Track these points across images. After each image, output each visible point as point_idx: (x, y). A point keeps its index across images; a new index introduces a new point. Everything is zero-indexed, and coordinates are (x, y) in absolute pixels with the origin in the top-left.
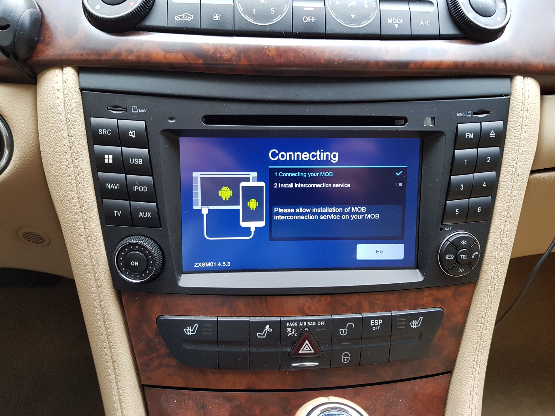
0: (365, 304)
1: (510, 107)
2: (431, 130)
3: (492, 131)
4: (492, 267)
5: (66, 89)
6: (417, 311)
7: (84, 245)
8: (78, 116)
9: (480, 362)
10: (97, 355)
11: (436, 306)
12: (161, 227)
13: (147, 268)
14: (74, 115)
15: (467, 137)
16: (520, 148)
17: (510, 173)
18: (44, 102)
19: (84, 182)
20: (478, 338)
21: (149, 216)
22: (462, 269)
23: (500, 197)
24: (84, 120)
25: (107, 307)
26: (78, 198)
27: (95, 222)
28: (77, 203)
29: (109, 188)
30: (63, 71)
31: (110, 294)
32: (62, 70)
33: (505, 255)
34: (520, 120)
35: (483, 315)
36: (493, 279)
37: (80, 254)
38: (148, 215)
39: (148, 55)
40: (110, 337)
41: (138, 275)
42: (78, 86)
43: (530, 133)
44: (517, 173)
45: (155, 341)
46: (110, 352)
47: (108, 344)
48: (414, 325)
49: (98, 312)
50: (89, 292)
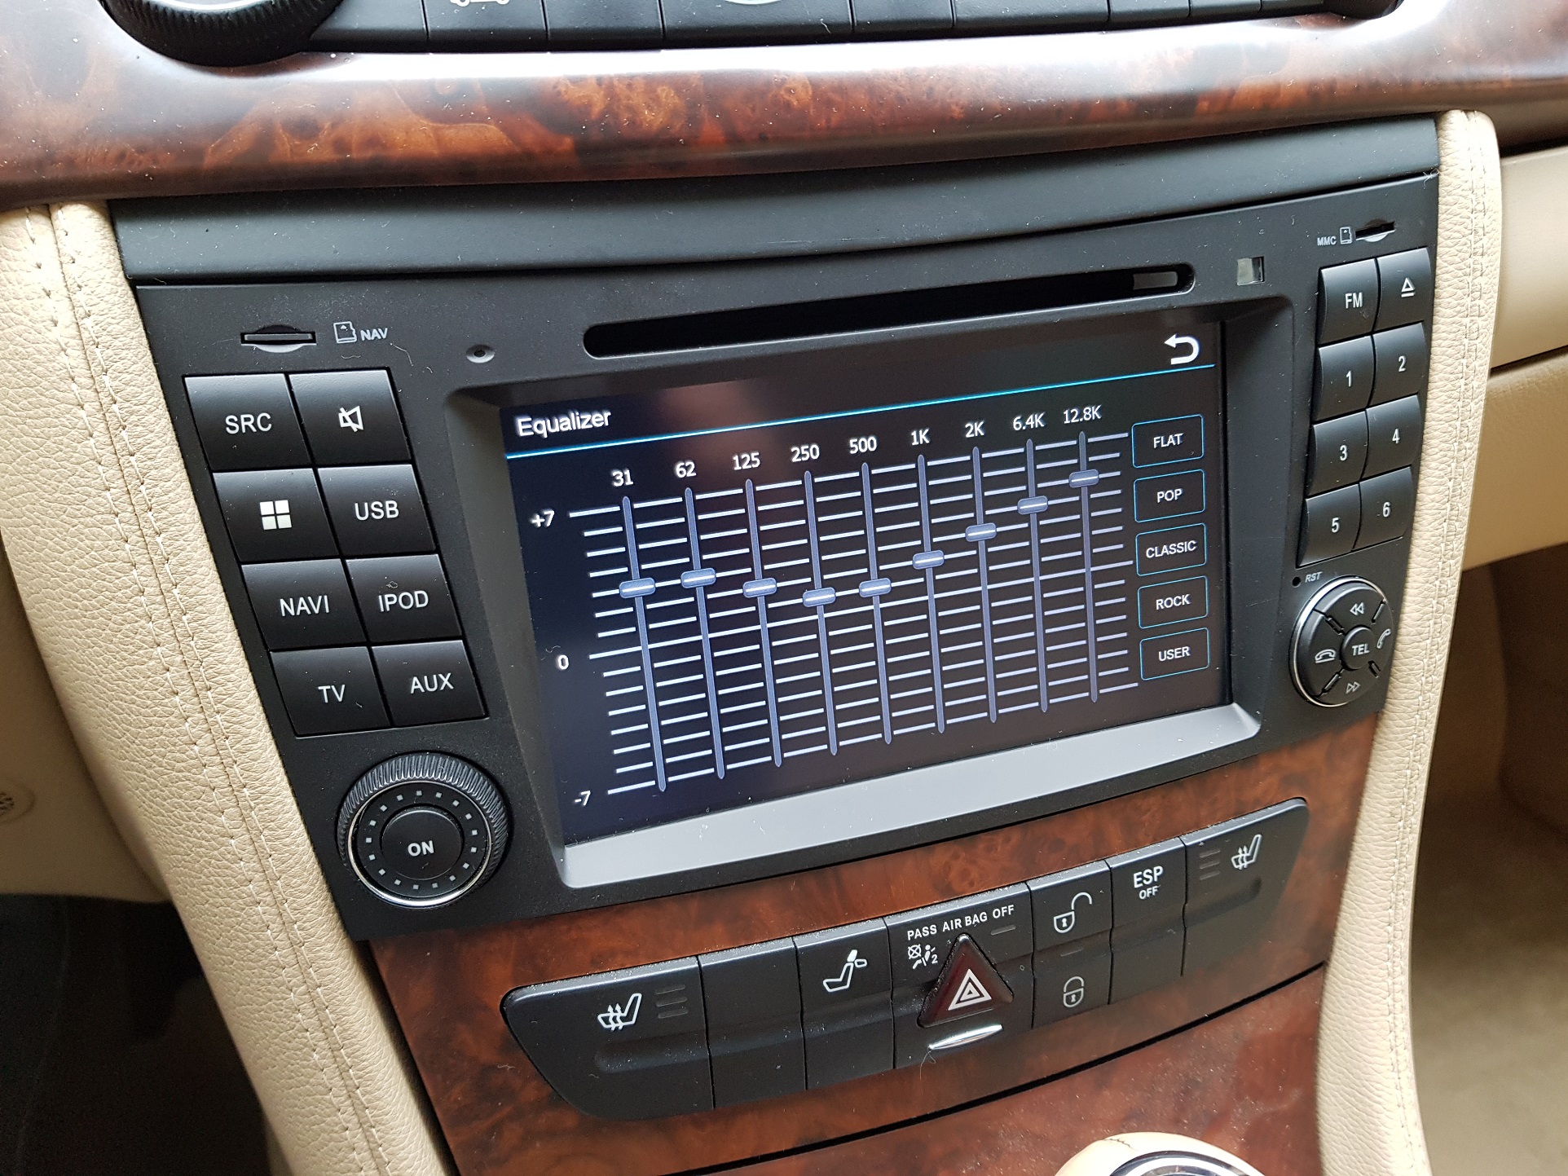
0: (1114, 832)
1: (1440, 206)
2: (1256, 295)
3: (1407, 281)
4: (1421, 662)
5: (80, 287)
6: (1244, 821)
7: (228, 818)
8: (140, 378)
10: (314, 1155)
11: (1289, 796)
12: (487, 715)
13: (463, 854)
14: (129, 377)
15: (1347, 307)
16: (1474, 320)
21: (446, 686)
22: (1355, 683)
23: (1433, 465)
24: (160, 389)
25: (337, 1003)
26: (183, 665)
27: (259, 736)
28: (183, 682)
29: (292, 612)
30: (56, 223)
31: (340, 959)
32: (49, 217)
33: (1447, 623)
34: (1472, 240)
35: (1403, 796)
36: (1424, 693)
37: (215, 849)
38: (443, 681)
40: (358, 1091)
42: (119, 271)
45: (503, 1069)
46: (366, 1137)
47: (356, 1114)
48: (1240, 861)
49: (305, 1024)
50: (266, 965)
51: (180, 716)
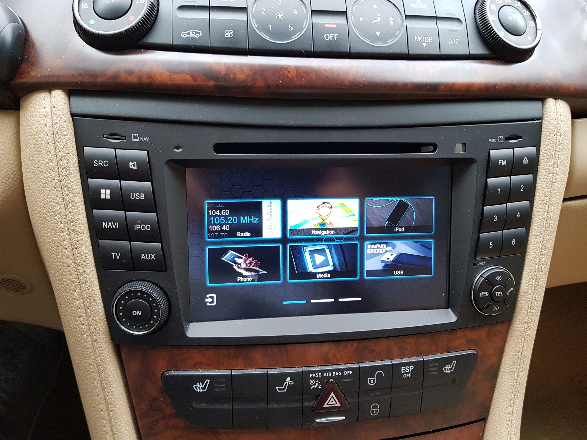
0: (395, 349)
1: (542, 132)
2: (462, 157)
3: (525, 158)
4: (528, 304)
5: (55, 115)
6: (450, 355)
7: (77, 294)
8: (69, 145)
9: (516, 407)
10: (92, 419)
11: (469, 348)
12: (166, 270)
13: (151, 318)
14: (65, 144)
15: (499, 165)
16: (554, 175)
17: (545, 202)
18: (28, 130)
19: (77, 221)
20: (514, 381)
22: (497, 307)
23: (535, 228)
24: (76, 150)
25: (104, 364)
26: (70, 240)
27: (90, 267)
28: (69, 245)
29: (106, 227)
30: (52, 95)
31: (107, 349)
32: (50, 93)
33: (540, 290)
34: (553, 146)
35: (519, 356)
36: (529, 316)
37: (72, 304)
38: (152, 257)
39: (150, 76)
40: (108, 397)
41: (140, 326)
42: (68, 111)
43: (563, 159)
44: (551, 202)
45: (160, 400)
46: (108, 415)
47: (106, 406)
48: (447, 370)
49: (93, 370)
50: (83, 347)
51: (66, 257)
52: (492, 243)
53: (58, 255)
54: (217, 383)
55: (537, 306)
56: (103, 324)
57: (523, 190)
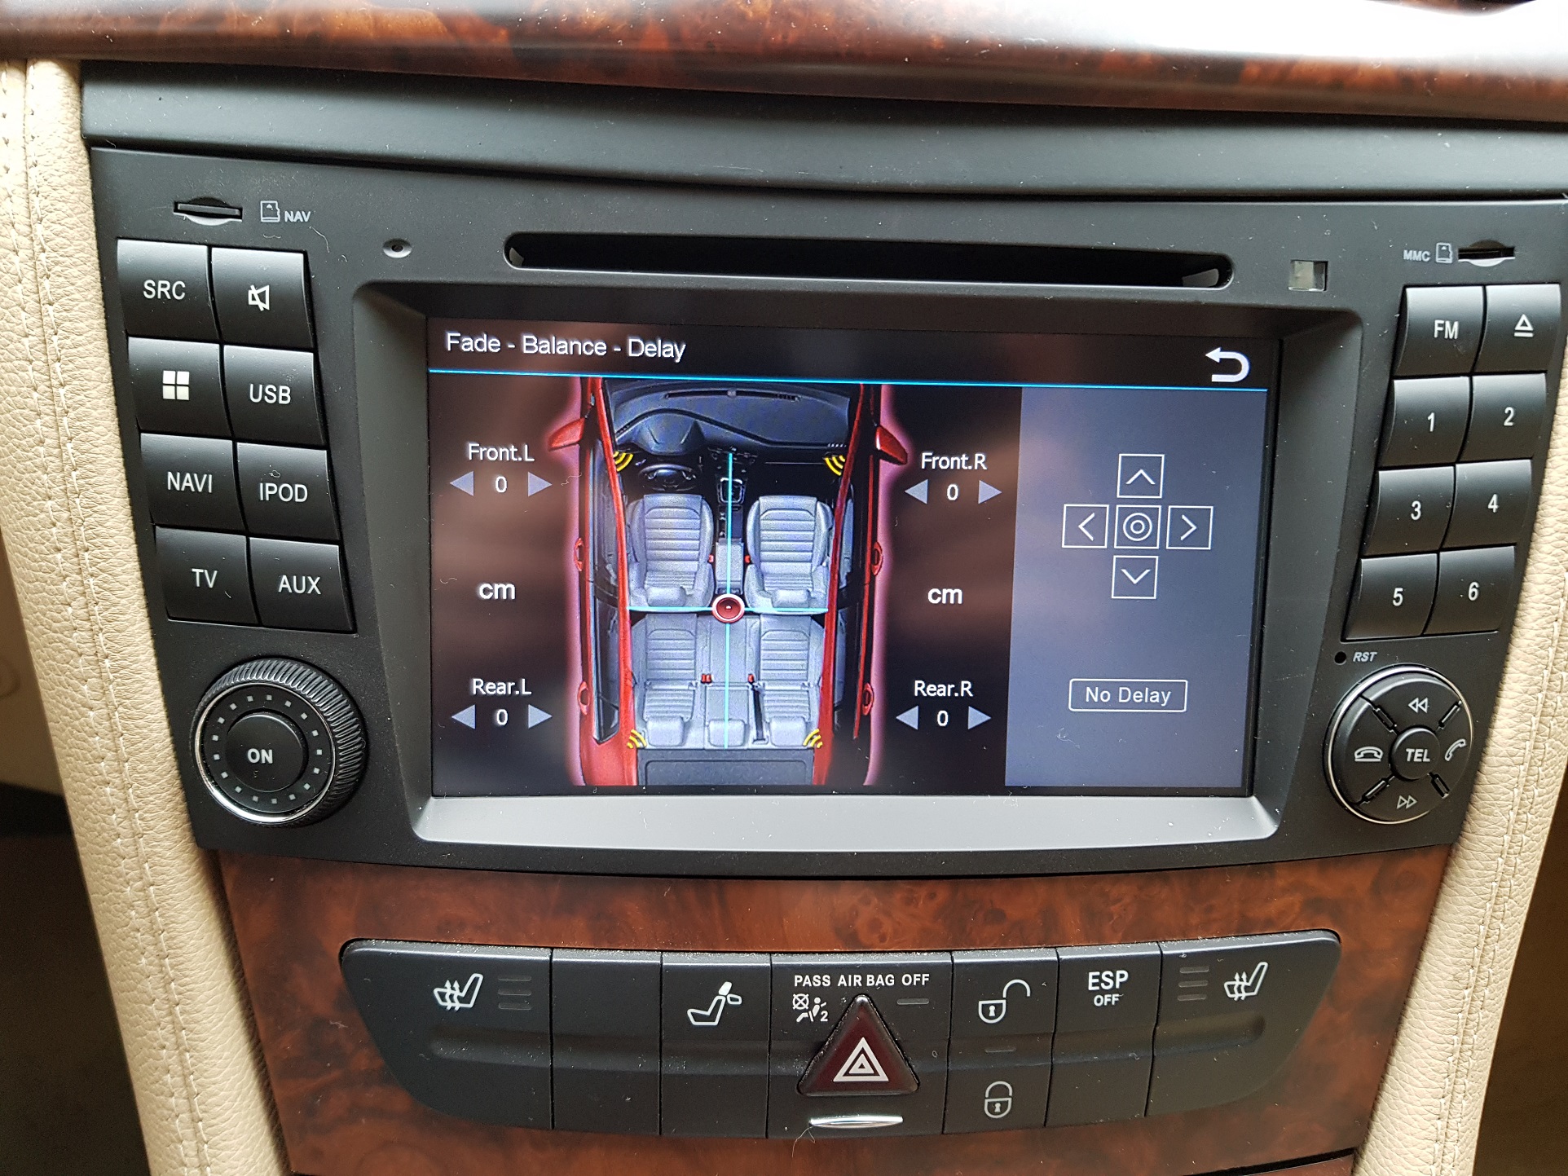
0: (1071, 917)
2: (1313, 305)
3: (1524, 318)
4: (1511, 793)
5: (33, 137)
6: (1248, 943)
7: (90, 689)
8: (71, 232)
9: (1459, 1120)
11: (1313, 925)
12: (355, 631)
13: (303, 773)
14: (58, 228)
15: (1436, 336)
20: (1455, 1038)
21: (314, 589)
22: (1410, 798)
23: (1546, 548)
24: (95, 248)
25: (168, 907)
26: (69, 522)
27: (129, 608)
28: (66, 540)
29: (177, 487)
30: (28, 78)
31: (179, 861)
32: (25, 72)
33: (1554, 752)
35: (1474, 959)
36: (1514, 833)
37: (77, 719)
38: (311, 585)
39: (315, 14)
40: (177, 1008)
41: (273, 796)
42: (76, 129)
45: (336, 1026)
46: (181, 1062)
47: (174, 1033)
48: (1235, 989)
49: (136, 923)
50: (109, 852)
51: (59, 575)
52: (1401, 590)
53: (38, 569)
54: (507, 986)
55: (1543, 802)
56: (167, 786)
57: (1511, 421)
